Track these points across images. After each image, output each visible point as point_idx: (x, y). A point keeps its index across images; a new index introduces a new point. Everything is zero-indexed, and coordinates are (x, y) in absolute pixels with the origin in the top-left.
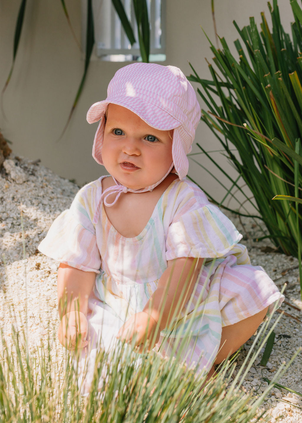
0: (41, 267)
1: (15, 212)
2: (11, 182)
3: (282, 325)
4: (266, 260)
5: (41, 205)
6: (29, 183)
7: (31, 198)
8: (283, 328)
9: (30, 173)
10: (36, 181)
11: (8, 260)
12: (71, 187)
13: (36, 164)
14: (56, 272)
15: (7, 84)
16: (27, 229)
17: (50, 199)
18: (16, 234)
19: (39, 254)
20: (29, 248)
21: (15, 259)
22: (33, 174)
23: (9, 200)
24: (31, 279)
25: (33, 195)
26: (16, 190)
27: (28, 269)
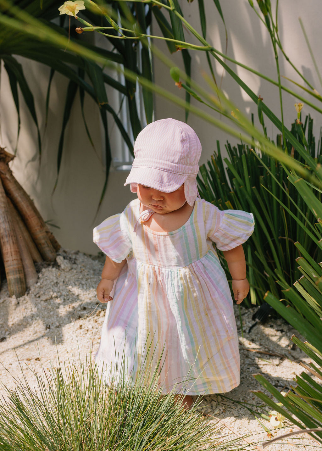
0: (83, 327)
1: (65, 291)
2: (61, 271)
5: (81, 285)
6: (73, 270)
7: (75, 280)
9: (73, 262)
10: (77, 268)
11: (63, 323)
12: (100, 266)
13: (77, 253)
15: (54, 189)
16: (73, 302)
17: (86, 279)
18: (66, 306)
19: (81, 319)
20: (75, 315)
21: (67, 322)
22: (75, 263)
23: (61, 284)
24: (77, 335)
25: (76, 278)
26: (65, 276)
27: (75, 329)
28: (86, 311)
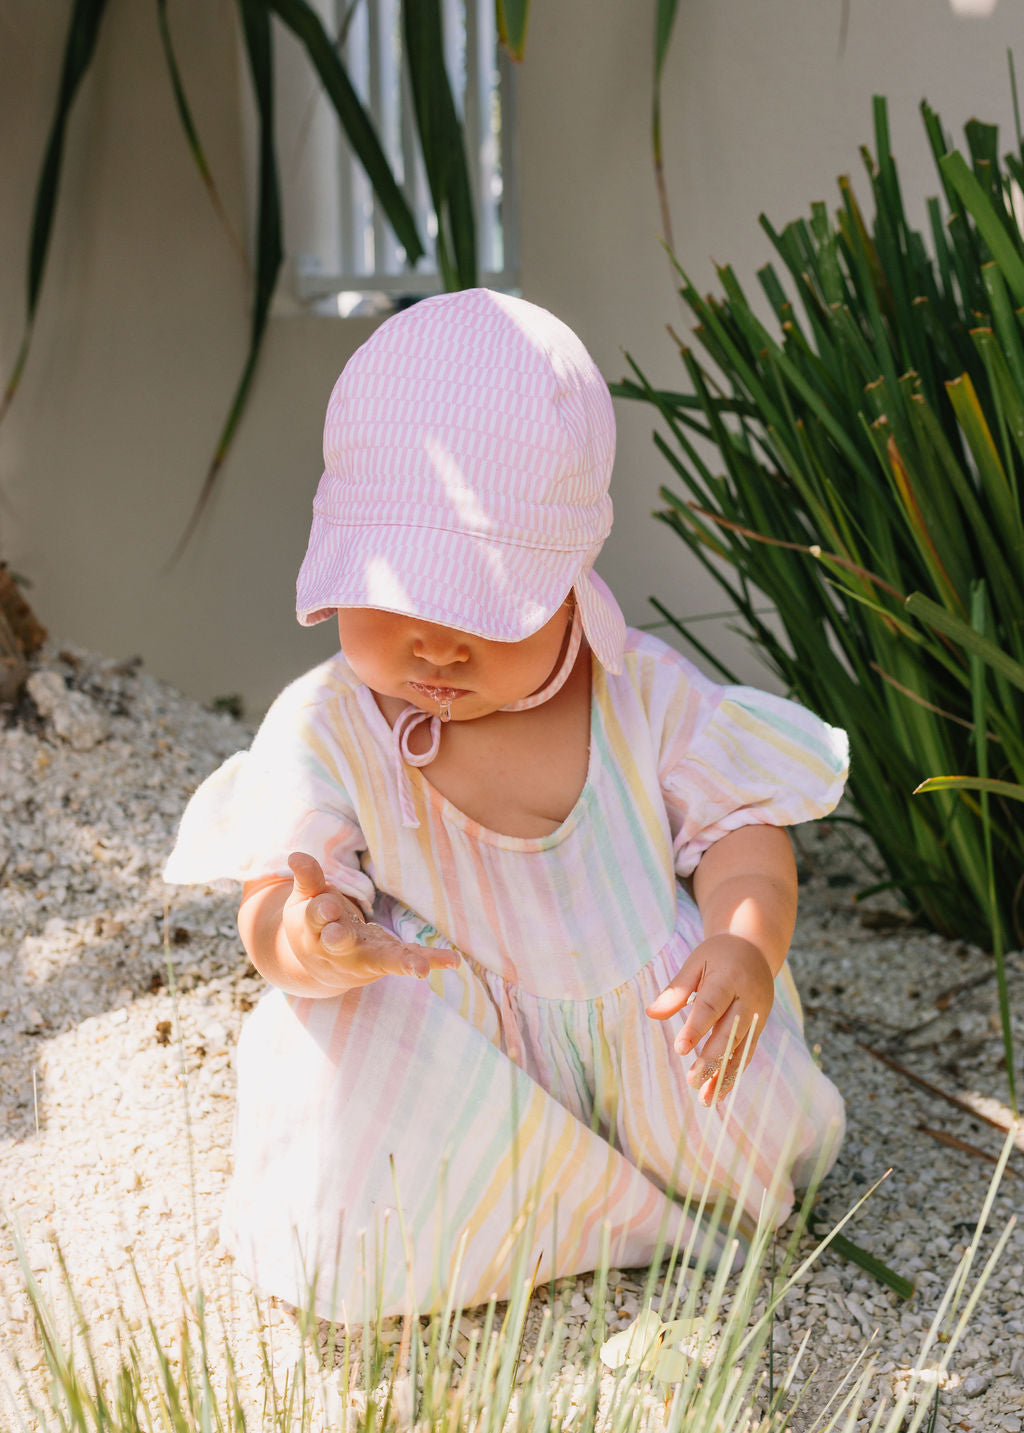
0: (174, 1036)
1: (76, 848)
2: (55, 747)
3: (959, 1188)
4: (883, 958)
5: (156, 817)
6: (114, 745)
7: (123, 794)
8: (964, 1198)
9: (113, 707)
10: (134, 735)
11: (64, 1012)
13: (128, 671)
14: (225, 1048)
15: (9, 397)
16: (118, 902)
17: (182, 792)
18: (82, 922)
19: (163, 990)
20: (131, 969)
21: (88, 1009)
22: (122, 712)
23: (54, 808)
24: (145, 1077)
25: (130, 785)
26: (74, 770)
27: (132, 1043)
28: (192, 952)
